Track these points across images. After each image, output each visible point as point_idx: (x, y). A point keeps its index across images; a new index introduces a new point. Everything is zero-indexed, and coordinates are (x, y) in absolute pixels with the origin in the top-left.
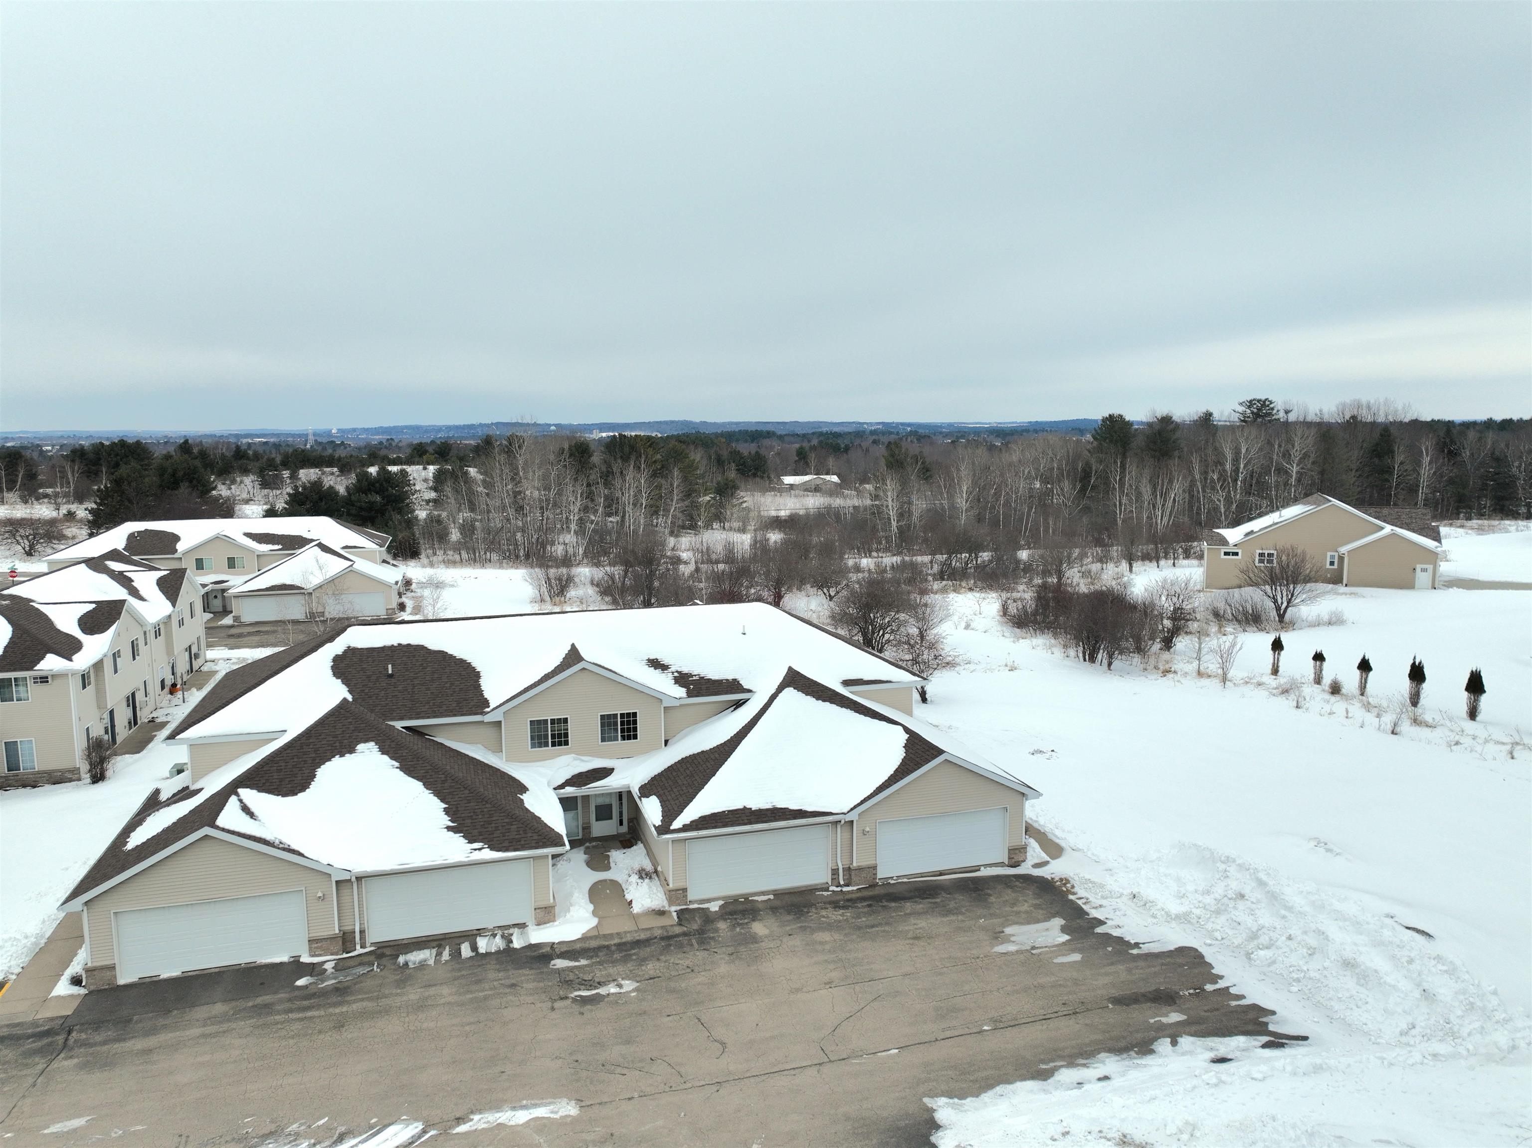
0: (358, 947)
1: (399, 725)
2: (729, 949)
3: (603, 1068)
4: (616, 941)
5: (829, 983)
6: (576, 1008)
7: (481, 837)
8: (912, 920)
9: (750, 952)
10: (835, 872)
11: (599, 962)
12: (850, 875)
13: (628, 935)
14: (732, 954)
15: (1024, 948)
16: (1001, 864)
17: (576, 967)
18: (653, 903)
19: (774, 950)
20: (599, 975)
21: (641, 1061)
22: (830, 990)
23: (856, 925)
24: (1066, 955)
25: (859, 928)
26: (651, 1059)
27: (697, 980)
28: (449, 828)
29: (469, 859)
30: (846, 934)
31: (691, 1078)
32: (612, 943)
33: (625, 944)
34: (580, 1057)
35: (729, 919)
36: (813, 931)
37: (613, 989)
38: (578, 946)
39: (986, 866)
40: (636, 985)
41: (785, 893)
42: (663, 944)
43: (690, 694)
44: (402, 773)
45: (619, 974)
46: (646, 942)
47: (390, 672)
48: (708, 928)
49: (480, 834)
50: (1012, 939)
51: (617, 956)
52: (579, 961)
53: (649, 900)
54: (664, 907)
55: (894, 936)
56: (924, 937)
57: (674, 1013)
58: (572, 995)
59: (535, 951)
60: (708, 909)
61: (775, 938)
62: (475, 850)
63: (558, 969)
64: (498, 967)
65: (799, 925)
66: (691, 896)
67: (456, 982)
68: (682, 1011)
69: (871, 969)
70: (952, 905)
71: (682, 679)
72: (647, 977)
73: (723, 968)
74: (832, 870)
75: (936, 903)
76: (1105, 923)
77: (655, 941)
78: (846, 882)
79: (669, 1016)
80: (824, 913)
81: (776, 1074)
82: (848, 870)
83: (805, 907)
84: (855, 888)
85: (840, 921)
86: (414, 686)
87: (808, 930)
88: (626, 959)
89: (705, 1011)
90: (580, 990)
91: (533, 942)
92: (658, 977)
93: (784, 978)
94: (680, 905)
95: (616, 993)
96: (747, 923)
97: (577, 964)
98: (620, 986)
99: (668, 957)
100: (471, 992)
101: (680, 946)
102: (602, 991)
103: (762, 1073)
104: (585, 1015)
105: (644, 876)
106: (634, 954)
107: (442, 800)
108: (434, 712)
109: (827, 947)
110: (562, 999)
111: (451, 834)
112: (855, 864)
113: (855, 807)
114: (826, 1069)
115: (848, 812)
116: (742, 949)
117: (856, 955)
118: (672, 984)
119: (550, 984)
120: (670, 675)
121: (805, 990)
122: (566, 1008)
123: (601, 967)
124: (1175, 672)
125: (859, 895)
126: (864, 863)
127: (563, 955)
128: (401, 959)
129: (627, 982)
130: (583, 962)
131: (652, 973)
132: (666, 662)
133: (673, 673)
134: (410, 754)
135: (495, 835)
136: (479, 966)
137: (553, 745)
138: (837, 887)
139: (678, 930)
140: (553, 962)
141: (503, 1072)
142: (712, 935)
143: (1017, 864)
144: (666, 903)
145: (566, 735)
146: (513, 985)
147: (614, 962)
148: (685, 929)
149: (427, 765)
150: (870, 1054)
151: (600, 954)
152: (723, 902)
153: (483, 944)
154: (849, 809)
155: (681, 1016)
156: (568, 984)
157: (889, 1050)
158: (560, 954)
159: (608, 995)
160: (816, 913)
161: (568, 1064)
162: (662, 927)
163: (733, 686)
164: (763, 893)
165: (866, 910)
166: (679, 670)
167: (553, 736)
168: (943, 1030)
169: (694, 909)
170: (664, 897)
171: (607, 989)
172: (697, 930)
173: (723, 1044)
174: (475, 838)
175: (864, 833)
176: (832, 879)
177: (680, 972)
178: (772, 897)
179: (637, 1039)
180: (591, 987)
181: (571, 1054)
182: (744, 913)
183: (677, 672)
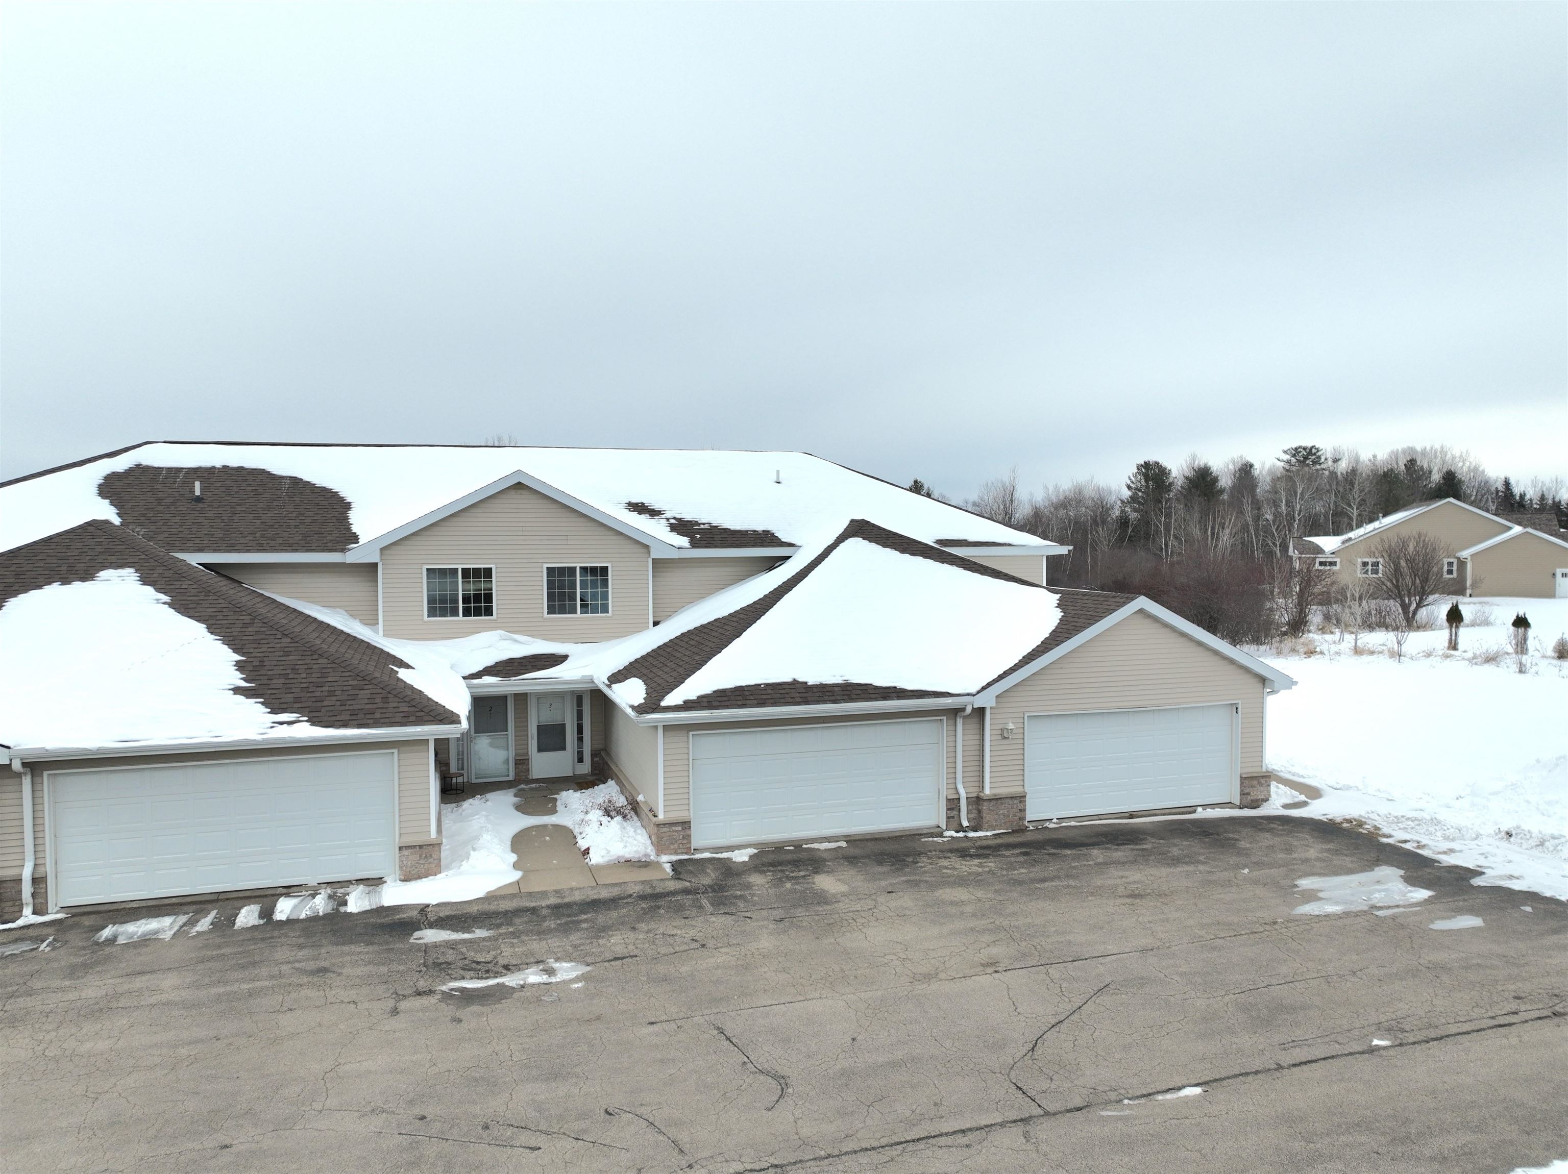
0: (27, 911)
1: (194, 559)
2: (775, 912)
3: (485, 1134)
4: (553, 901)
5: (991, 965)
6: (448, 1010)
7: (299, 705)
8: (1114, 872)
9: (817, 918)
10: (953, 804)
11: (512, 933)
12: (979, 812)
13: (577, 893)
14: (781, 920)
15: (1353, 908)
16: (1229, 805)
17: (464, 941)
18: (627, 850)
19: (863, 914)
20: (507, 954)
21: (582, 1116)
22: (996, 975)
23: (1011, 879)
24: (1449, 918)
25: (1020, 883)
26: (607, 1112)
27: (713, 960)
28: (237, 690)
29: (265, 737)
30: (996, 891)
31: (704, 1154)
32: (544, 903)
33: (568, 905)
34: (430, 1110)
35: (770, 871)
36: (932, 887)
37: (533, 977)
38: (475, 909)
39: (1204, 806)
40: (582, 969)
41: (867, 840)
42: (644, 905)
43: (694, 544)
44: (172, 611)
45: (550, 951)
46: (612, 903)
47: (198, 492)
48: (730, 882)
49: (297, 700)
50: (1321, 895)
51: (551, 924)
52: (474, 932)
53: (621, 845)
54: (647, 855)
55: (1092, 894)
56: (1149, 894)
57: (664, 1018)
58: (444, 988)
59: (387, 916)
60: (729, 859)
61: (860, 896)
62: (281, 723)
63: (426, 945)
64: (302, 940)
65: (903, 879)
66: (697, 841)
67: (201, 967)
68: (682, 1015)
69: (1070, 942)
70: (1175, 851)
71: (681, 526)
72: (608, 956)
73: (766, 942)
74: (948, 800)
75: (1143, 850)
76: (1483, 873)
77: (629, 900)
78: (973, 824)
79: (652, 1023)
80: (945, 863)
81: (921, 1145)
82: (977, 801)
83: (908, 855)
84: (989, 833)
85: (979, 874)
86: (234, 513)
87: (922, 885)
88: (566, 929)
89: (733, 1014)
90: (463, 978)
91: (386, 904)
92: (632, 957)
93: (894, 957)
94: (676, 853)
95: (539, 984)
96: (804, 877)
97: (466, 936)
98: (550, 972)
99: (653, 925)
100: (226, 983)
101: (679, 909)
102: (510, 980)
103: (884, 1141)
104: (464, 1025)
105: (613, 813)
106: (586, 921)
107: (236, 651)
108: (261, 545)
109: (968, 909)
110: (419, 994)
111: (240, 698)
112: (987, 791)
113: (989, 685)
114: (1043, 1130)
115: (978, 692)
116: (799, 912)
117: (1029, 920)
118: (662, 969)
119: (402, 968)
120: (664, 521)
121: (942, 976)
122: (424, 1009)
123: (515, 941)
124: (1322, 653)
125: (999, 841)
126: (1004, 790)
127: (442, 923)
128: (107, 933)
129: (565, 965)
130: (480, 933)
131: (620, 950)
132: (657, 506)
133: (668, 519)
134: (195, 586)
135: (325, 703)
136: (263, 939)
137: (467, 613)
138: (957, 832)
139: (673, 885)
140: (417, 934)
141: (226, 1147)
142: (739, 893)
143: (1254, 805)
144: (650, 850)
145: (489, 598)
146: (324, 970)
147: (542, 934)
148: (688, 884)
149: (223, 601)
150: (1138, 1097)
151: (517, 921)
152: (756, 851)
153: (284, 909)
154: (979, 688)
155: (679, 1023)
156: (443, 968)
157: (1180, 1089)
158: (436, 921)
159: (523, 986)
160: (931, 864)
161: (398, 1126)
162: (643, 882)
163: (767, 538)
164: (828, 839)
165: (1021, 859)
166: (678, 516)
167: (466, 599)
168: (1283, 1046)
169: (702, 859)
170: (649, 842)
171: (523, 976)
172: (710, 886)
173: (782, 1081)
174: (285, 706)
175: (1004, 734)
176: (948, 818)
177: (677, 949)
178: (843, 844)
179: (578, 1070)
180: (488, 973)
181: (411, 1103)
182: (796, 863)
183: (674, 518)
